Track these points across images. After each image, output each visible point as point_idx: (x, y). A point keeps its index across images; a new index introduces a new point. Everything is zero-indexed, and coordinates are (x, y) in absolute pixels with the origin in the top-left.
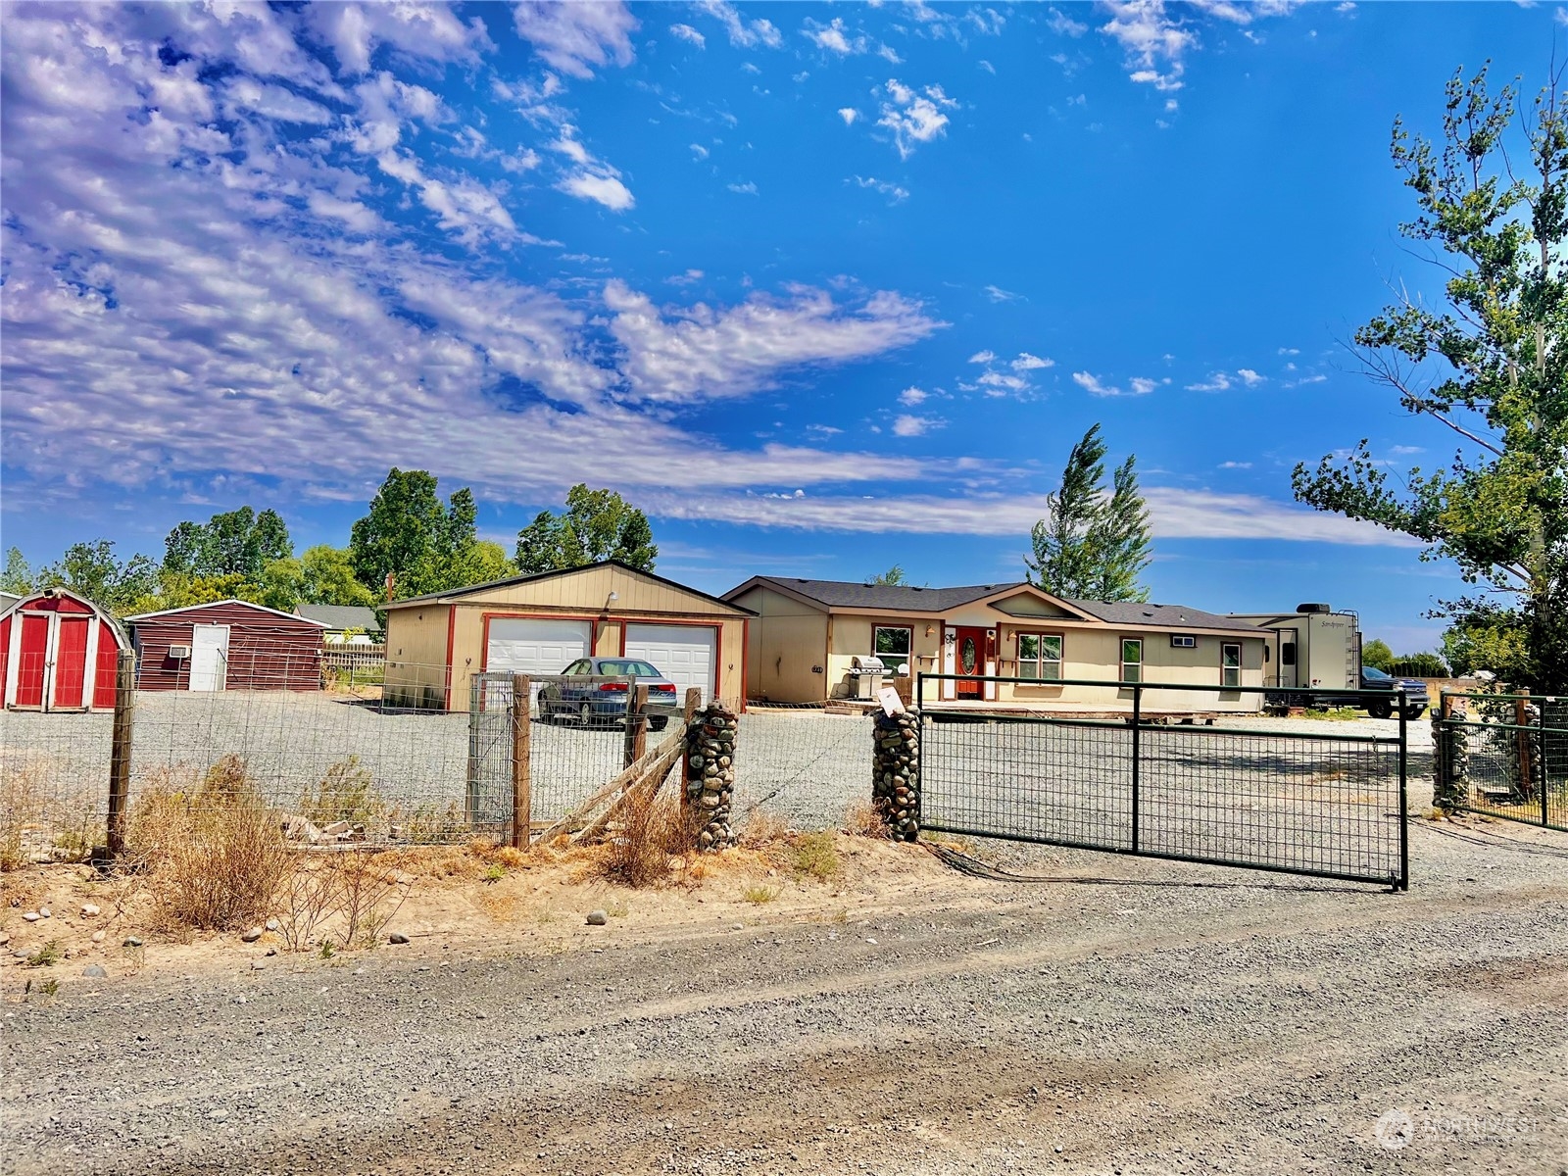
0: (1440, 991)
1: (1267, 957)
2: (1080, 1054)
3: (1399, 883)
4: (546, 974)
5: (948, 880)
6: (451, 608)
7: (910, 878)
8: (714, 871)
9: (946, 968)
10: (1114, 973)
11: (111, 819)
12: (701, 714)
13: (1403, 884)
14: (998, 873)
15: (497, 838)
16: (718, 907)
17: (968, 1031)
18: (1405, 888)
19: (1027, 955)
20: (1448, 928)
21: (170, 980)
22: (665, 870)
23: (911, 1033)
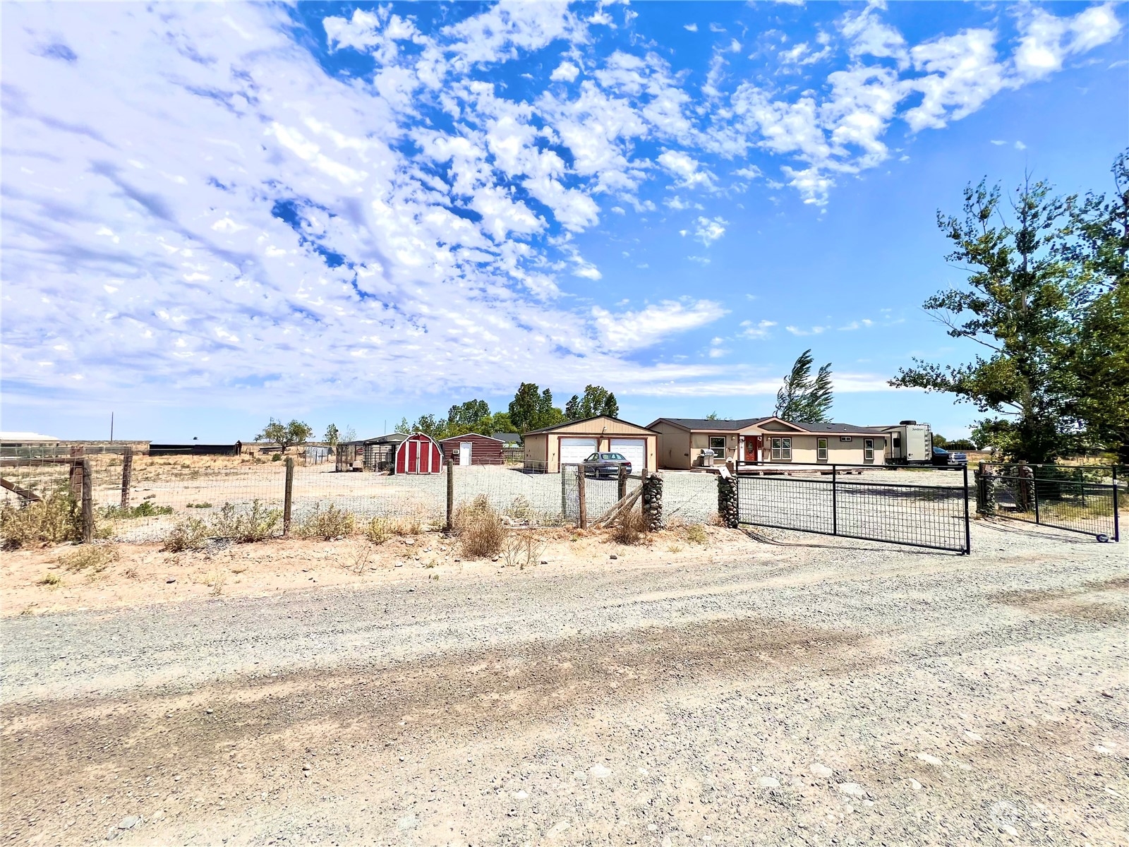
0: (995, 605)
1: (905, 585)
2: (825, 627)
3: (965, 551)
4: (602, 581)
5: (753, 545)
6: (547, 435)
7: (735, 543)
8: (656, 539)
9: (760, 585)
10: (835, 591)
11: (448, 518)
12: (648, 479)
13: (968, 551)
14: (773, 542)
15: (574, 525)
16: (660, 554)
17: (774, 613)
18: (968, 553)
19: (795, 580)
20: (994, 574)
21: (473, 576)
22: (637, 539)
23: (750, 613)
